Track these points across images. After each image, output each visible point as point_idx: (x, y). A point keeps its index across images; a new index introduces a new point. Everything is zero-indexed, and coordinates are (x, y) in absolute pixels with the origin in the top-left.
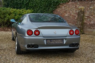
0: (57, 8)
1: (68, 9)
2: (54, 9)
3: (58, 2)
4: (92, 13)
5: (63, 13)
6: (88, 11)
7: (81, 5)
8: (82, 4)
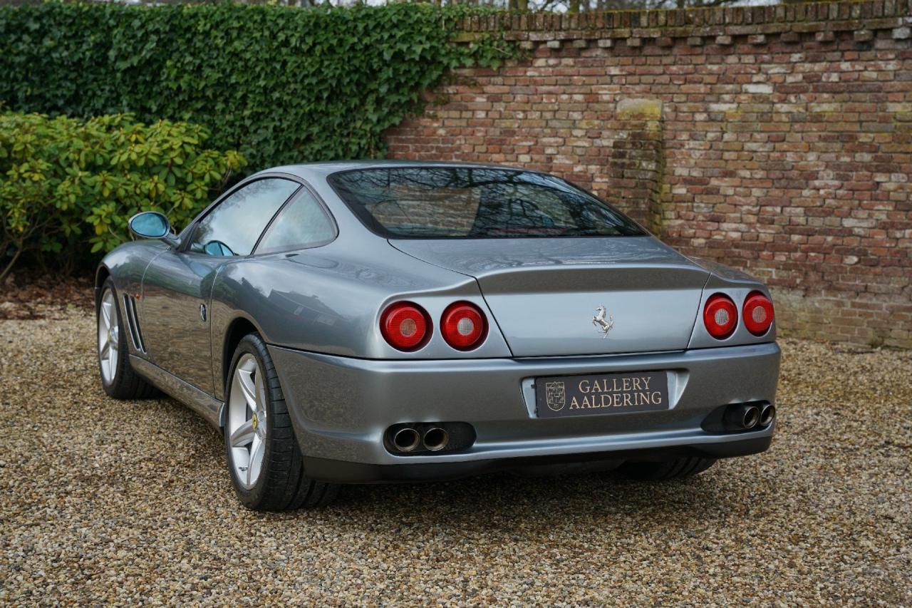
0: (421, 113)
1: (521, 115)
2: (397, 121)
3: (434, 62)
4: (733, 155)
5: (483, 149)
6: (693, 137)
7: (638, 88)
8: (644, 79)
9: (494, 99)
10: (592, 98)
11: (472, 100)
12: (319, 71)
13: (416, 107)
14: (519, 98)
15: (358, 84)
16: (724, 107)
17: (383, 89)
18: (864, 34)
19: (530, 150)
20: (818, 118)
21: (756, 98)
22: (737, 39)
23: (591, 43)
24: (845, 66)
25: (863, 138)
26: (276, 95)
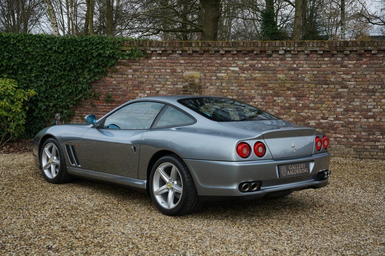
1: (146, 77)
2: (97, 78)
3: (113, 57)
4: (226, 91)
5: (132, 88)
6: (211, 85)
7: (191, 68)
8: (193, 65)
9: (135, 71)
10: (174, 71)
11: (126, 71)
12: (66, 60)
13: (105, 74)
14: (145, 71)
15: (82, 64)
16: (222, 75)
17: (93, 67)
18: (270, 52)
19: (150, 89)
20: (255, 79)
21: (234, 72)
22: (226, 52)
23: (174, 52)
24: (263, 62)
25: (270, 86)
26: (46, 68)
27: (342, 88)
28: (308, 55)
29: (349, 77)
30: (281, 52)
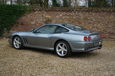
1: (34, 17)
2: (18, 17)
3: (24, 11)
4: (58, 22)
5: (29, 21)
6: (54, 20)
7: (48, 15)
9: (31, 15)
10: (42, 16)
12: (8, 12)
13: (21, 16)
14: (34, 15)
15: (14, 13)
16: (57, 17)
17: (17, 14)
18: (71, 11)
20: (67, 18)
21: (61, 16)
22: (59, 10)
23: (43, 10)
24: (69, 13)
25: (71, 20)
26: (2, 14)
27: (91, 21)
28: (82, 11)
29: (93, 18)
30: (74, 11)
